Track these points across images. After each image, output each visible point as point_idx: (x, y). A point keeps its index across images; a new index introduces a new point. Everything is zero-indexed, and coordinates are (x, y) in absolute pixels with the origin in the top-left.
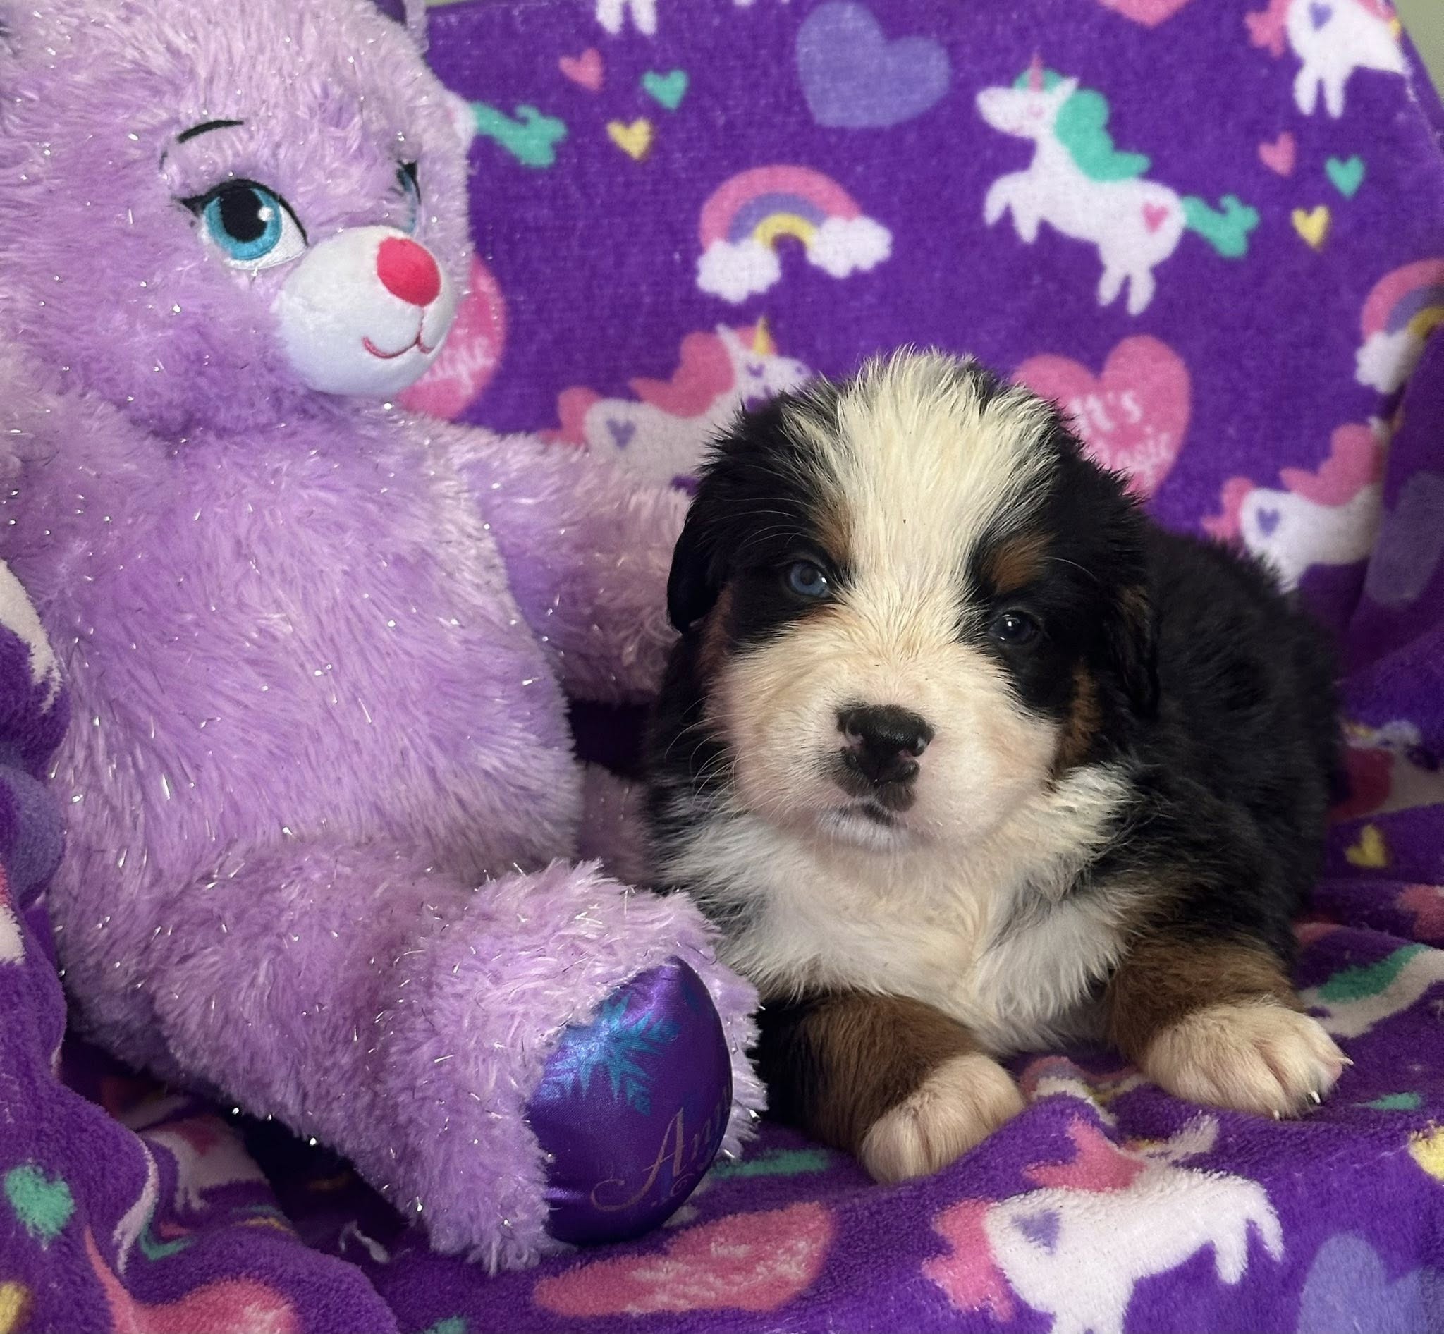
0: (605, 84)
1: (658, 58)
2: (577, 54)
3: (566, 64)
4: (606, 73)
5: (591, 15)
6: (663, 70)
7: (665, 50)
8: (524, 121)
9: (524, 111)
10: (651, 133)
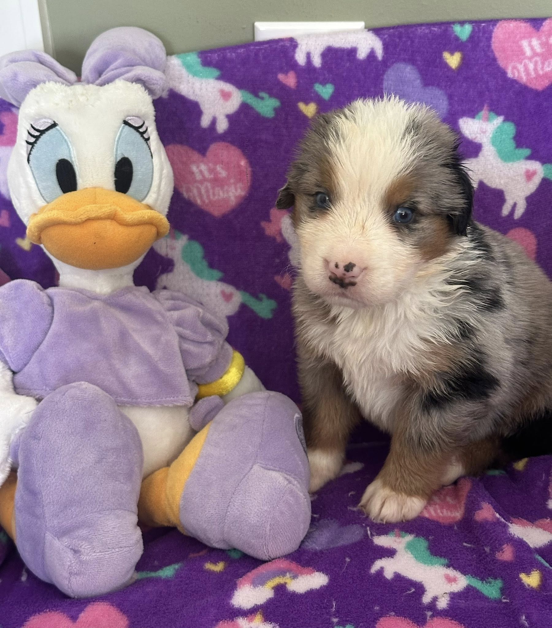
0: (297, 87)
1: (321, 78)
2: (286, 72)
3: (281, 77)
4: (298, 82)
5: (293, 57)
6: (324, 83)
7: (324, 75)
8: (262, 98)
9: (263, 94)
10: (317, 108)
